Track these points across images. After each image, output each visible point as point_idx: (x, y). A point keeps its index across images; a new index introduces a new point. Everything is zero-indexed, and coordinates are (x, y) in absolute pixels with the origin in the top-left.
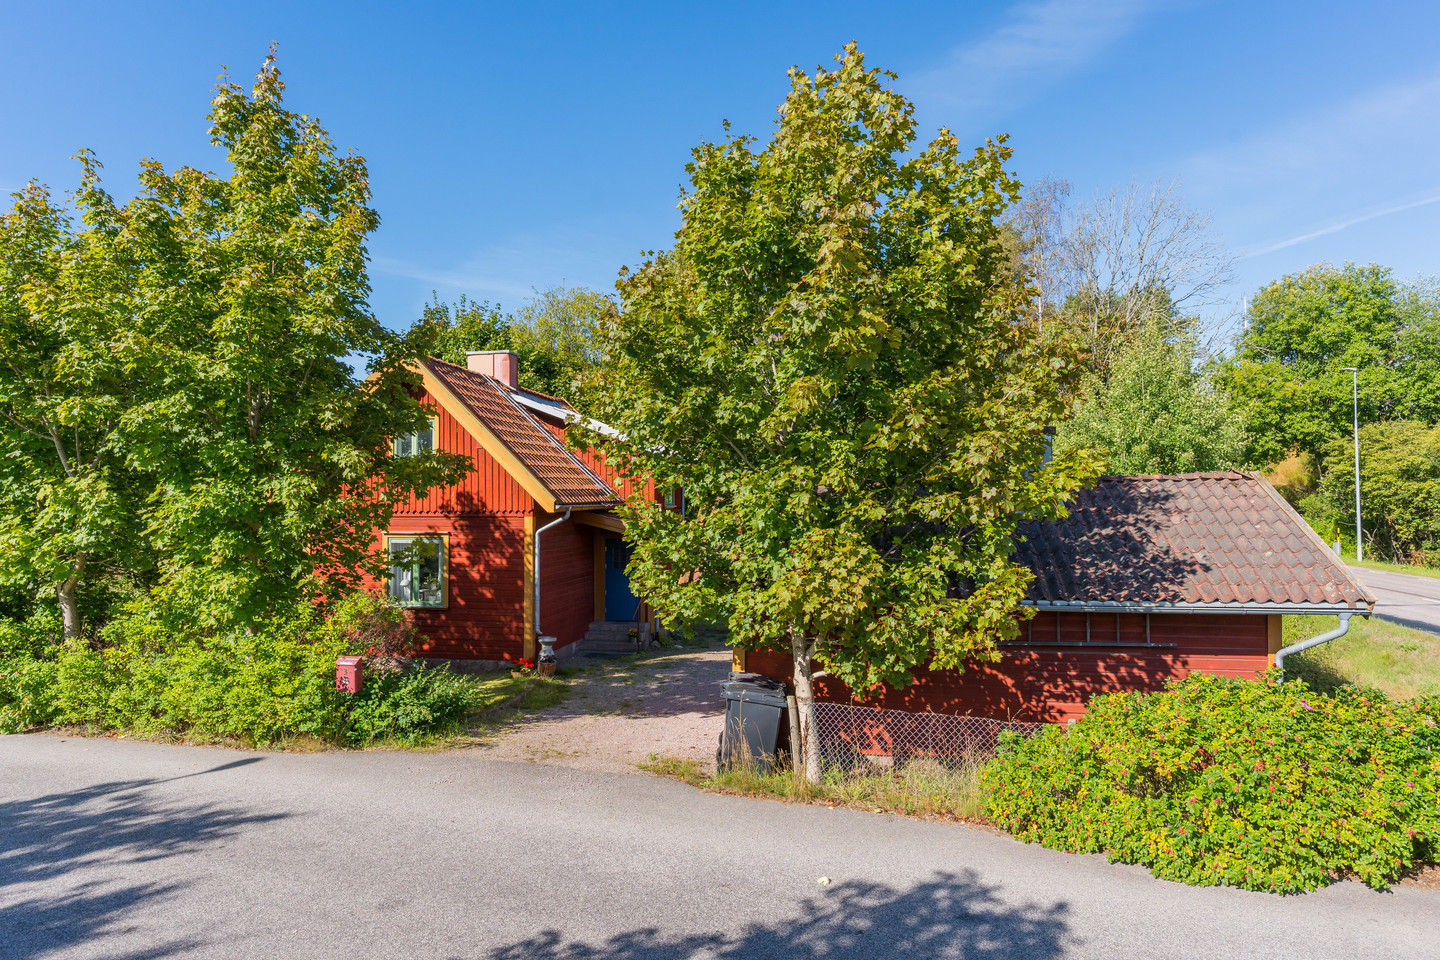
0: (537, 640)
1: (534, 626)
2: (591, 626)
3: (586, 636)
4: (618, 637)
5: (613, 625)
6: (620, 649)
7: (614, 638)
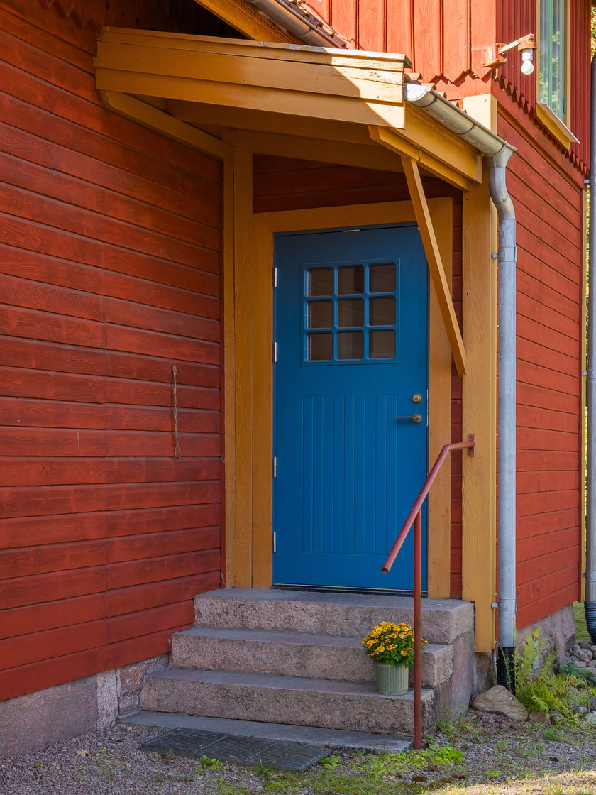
4: (320, 661)
5: (299, 605)
6: (328, 717)
7: (303, 666)
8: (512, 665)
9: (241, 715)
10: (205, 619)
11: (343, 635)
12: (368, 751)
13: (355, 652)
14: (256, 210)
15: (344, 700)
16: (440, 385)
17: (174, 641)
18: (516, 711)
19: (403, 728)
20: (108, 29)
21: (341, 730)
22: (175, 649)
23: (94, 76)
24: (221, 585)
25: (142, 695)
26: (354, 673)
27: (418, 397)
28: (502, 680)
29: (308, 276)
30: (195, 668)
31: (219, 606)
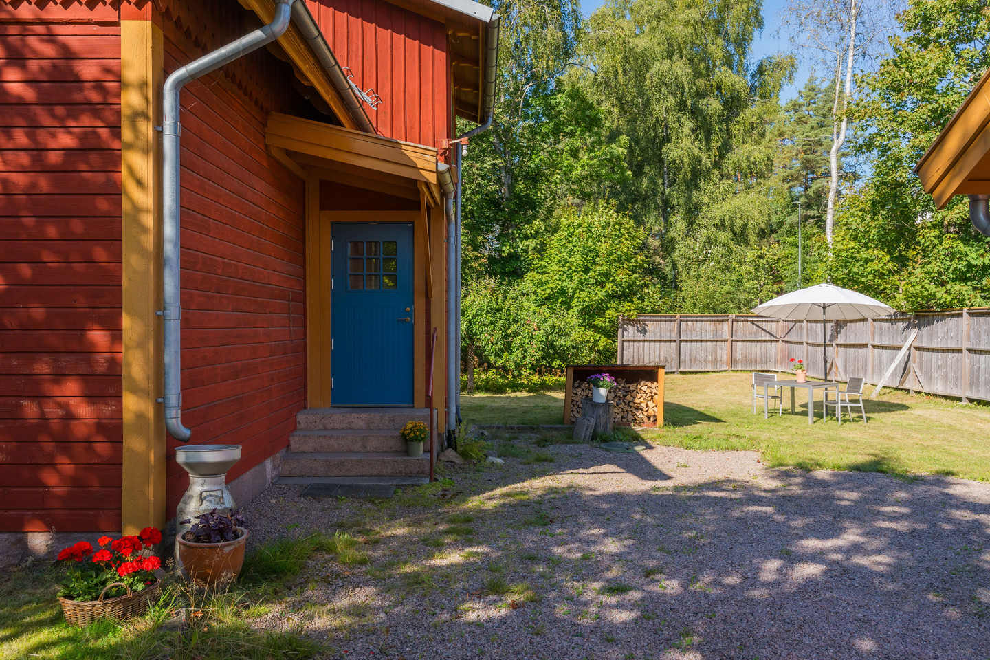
0: (170, 457)
1: (160, 409)
2: (302, 418)
3: (295, 443)
4: (373, 443)
5: (355, 415)
6: (384, 471)
7: (364, 447)
8: (455, 438)
9: (338, 474)
10: (303, 425)
11: (379, 429)
12: (413, 485)
13: (392, 437)
14: (321, 209)
15: (393, 461)
16: (420, 302)
17: (291, 439)
18: (458, 460)
19: (423, 472)
20: (274, 113)
21: (392, 476)
22: (292, 443)
23: (264, 137)
24: (305, 407)
25: (280, 469)
26: (391, 448)
27: (408, 309)
28: (449, 446)
29: (349, 245)
30: (304, 452)
31: (311, 418)
